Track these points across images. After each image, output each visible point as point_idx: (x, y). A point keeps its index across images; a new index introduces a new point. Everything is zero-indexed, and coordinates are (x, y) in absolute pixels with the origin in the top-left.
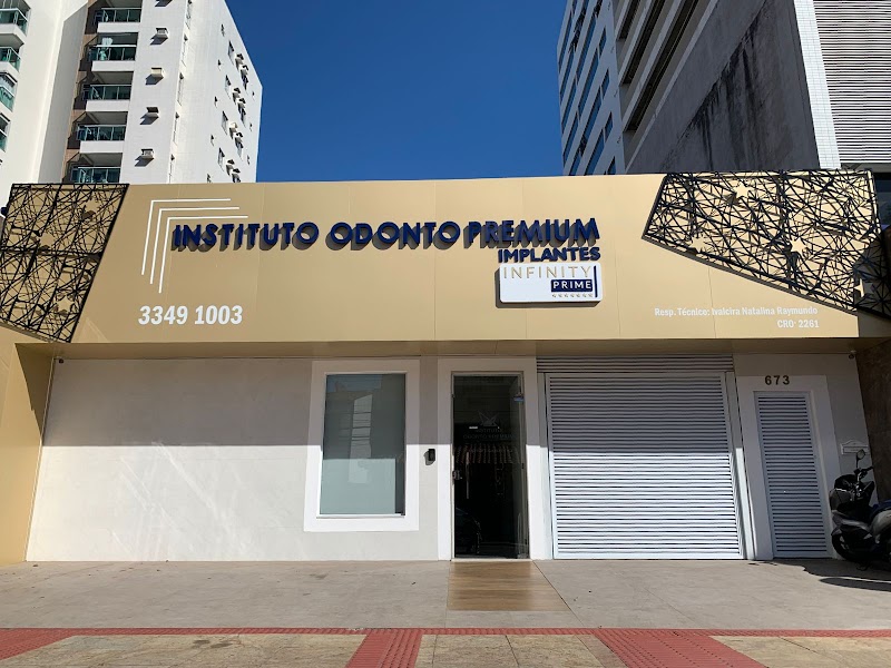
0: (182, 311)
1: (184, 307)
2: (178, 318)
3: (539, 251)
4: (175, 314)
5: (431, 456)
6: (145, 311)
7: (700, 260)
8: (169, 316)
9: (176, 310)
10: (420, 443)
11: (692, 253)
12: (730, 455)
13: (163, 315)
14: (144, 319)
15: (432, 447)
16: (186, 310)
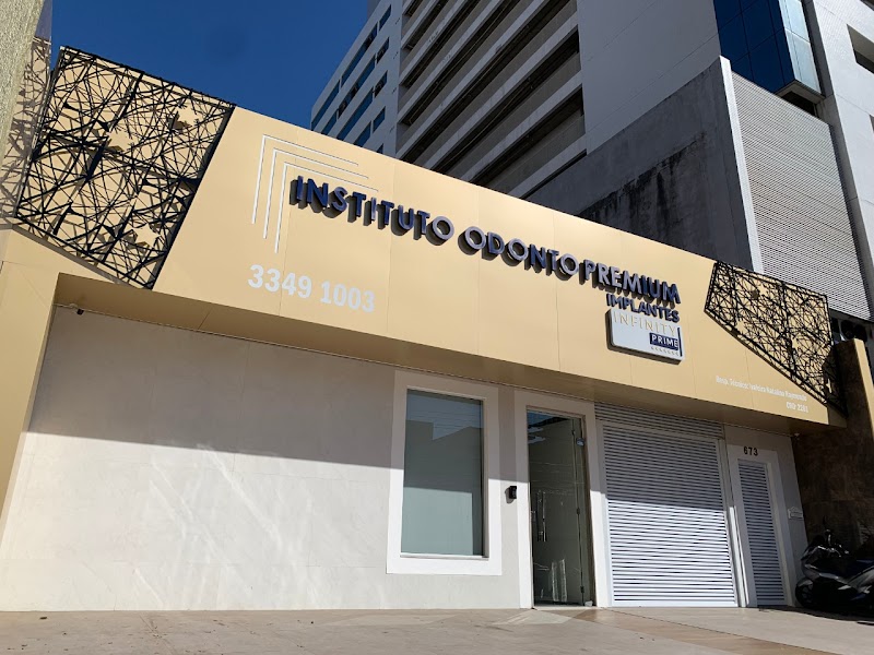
0: (305, 283)
1: (306, 278)
2: (299, 289)
3: (637, 302)
4: (296, 285)
5: (511, 493)
6: (257, 271)
7: (739, 340)
8: (288, 284)
9: (297, 280)
10: (502, 479)
11: (735, 333)
12: (725, 512)
13: (281, 281)
14: (256, 281)
15: (513, 484)
16: (309, 284)
